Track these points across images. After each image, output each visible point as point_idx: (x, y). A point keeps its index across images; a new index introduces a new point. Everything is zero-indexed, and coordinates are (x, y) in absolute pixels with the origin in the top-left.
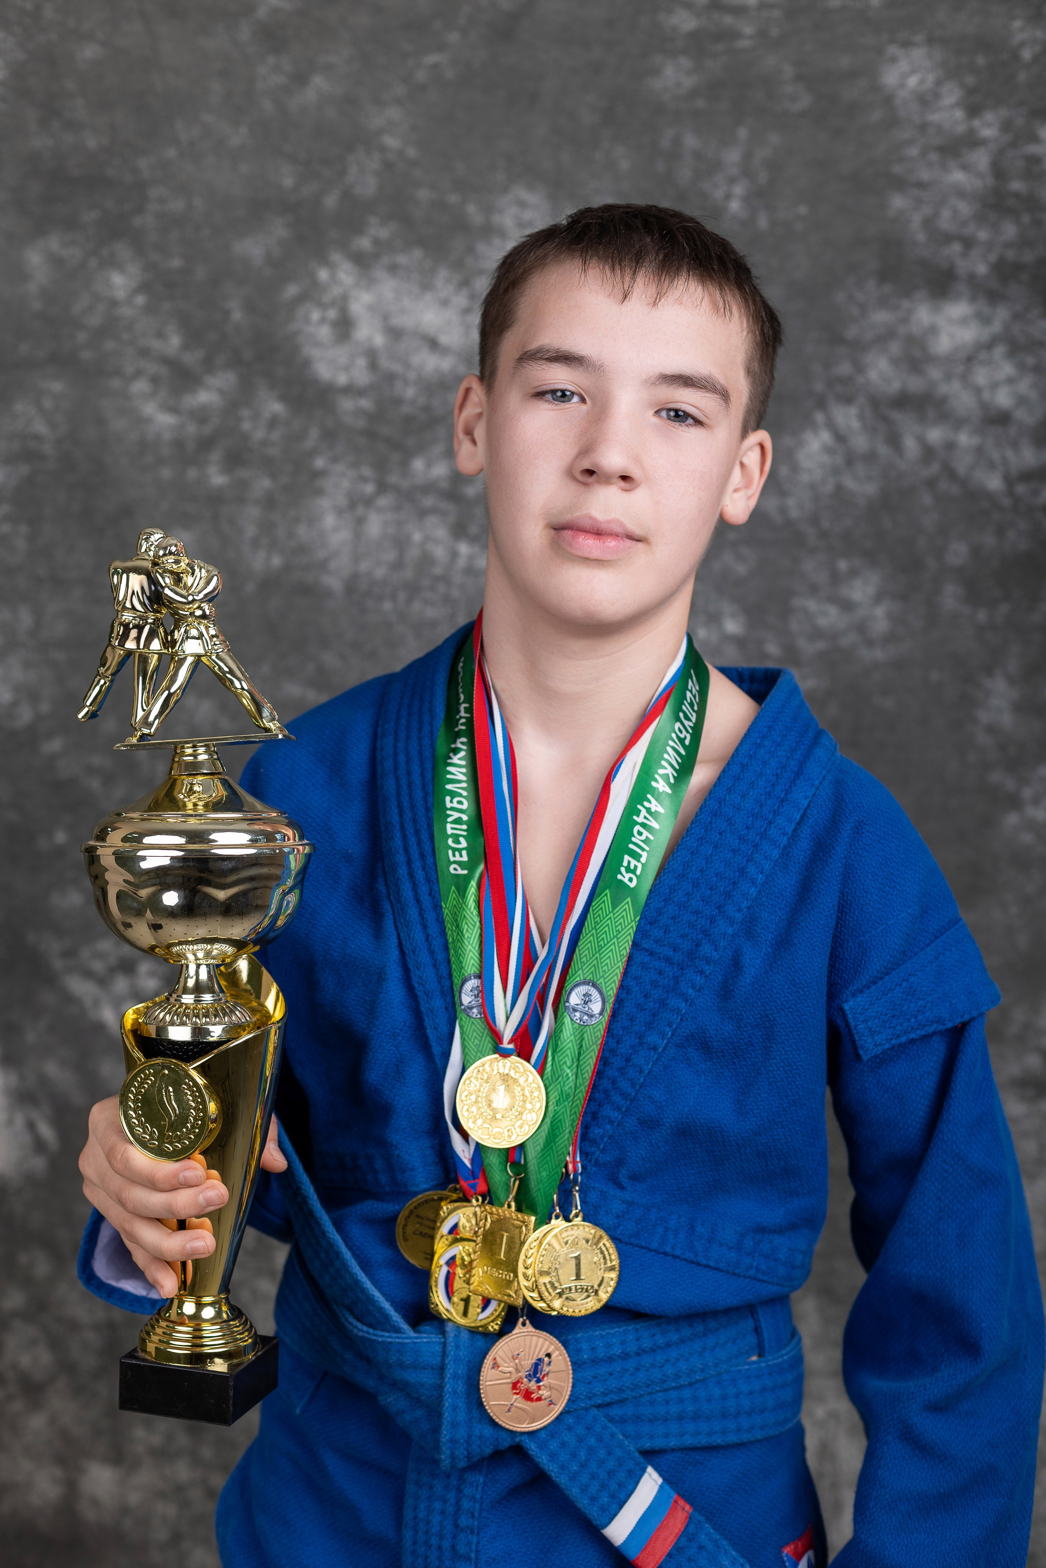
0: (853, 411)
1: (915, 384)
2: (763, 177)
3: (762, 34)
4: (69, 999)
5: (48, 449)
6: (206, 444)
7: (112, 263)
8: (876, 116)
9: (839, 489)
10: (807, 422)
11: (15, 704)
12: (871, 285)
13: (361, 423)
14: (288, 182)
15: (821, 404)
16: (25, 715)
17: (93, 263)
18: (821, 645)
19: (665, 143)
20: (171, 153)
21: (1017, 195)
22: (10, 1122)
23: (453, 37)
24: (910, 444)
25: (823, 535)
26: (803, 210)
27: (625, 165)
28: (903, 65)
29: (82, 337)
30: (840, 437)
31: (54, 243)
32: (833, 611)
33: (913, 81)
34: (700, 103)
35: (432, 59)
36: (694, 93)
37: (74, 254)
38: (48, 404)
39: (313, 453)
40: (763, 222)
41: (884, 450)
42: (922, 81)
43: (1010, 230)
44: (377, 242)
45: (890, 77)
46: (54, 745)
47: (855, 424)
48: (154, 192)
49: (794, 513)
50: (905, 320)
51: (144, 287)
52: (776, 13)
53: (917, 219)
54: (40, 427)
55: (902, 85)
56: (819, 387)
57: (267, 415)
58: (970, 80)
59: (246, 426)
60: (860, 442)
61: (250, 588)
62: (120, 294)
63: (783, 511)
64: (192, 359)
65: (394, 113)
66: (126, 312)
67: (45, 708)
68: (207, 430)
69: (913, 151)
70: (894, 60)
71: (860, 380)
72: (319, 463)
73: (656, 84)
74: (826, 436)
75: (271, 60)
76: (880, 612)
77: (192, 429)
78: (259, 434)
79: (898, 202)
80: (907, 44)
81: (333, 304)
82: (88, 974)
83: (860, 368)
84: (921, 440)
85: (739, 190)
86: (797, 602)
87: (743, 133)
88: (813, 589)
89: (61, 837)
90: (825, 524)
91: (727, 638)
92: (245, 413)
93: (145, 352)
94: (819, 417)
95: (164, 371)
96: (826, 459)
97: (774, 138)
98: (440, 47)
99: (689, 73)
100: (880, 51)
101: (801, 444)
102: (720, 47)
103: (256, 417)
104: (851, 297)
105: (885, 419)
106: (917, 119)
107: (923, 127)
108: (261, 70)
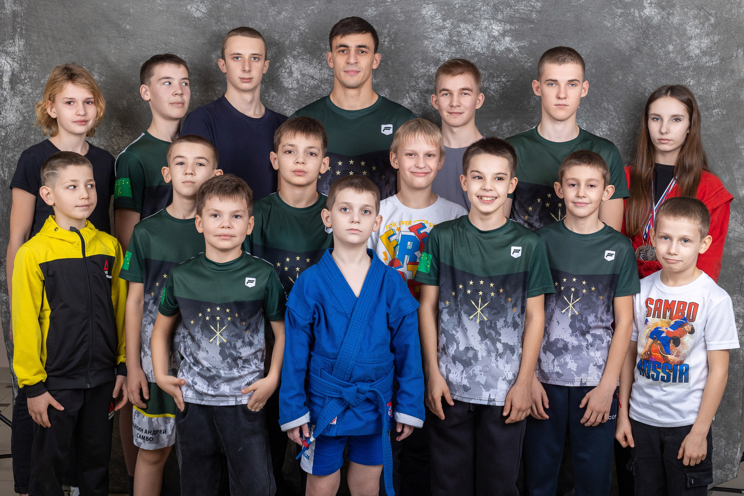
8: (421, 21)
10: (404, 96)
13: (295, 97)
21: (455, 40)
28: (427, 9)
33: (429, 13)
34: (377, 18)
35: (312, 8)
36: (376, 16)
39: (283, 105)
41: (423, 103)
42: (431, 13)
43: (453, 49)
44: (298, 53)
45: (424, 12)
47: (416, 97)
50: (428, 71)
53: (431, 46)
55: (427, 14)
56: (407, 88)
58: (443, 12)
65: (302, 21)
69: (430, 30)
70: (425, 8)
71: (417, 86)
72: (285, 107)
74: (409, 100)
75: (272, 8)
79: (426, 42)
80: (428, 4)
81: (288, 68)
83: (417, 83)
92: (266, 95)
94: (407, 95)
96: (409, 106)
98: (314, 5)
99: (375, 11)
100: (422, 6)
101: (403, 102)
102: (382, 5)
103: (269, 96)
104: (415, 66)
105: (423, 96)
106: (430, 22)
107: (432, 24)
108: (270, 10)
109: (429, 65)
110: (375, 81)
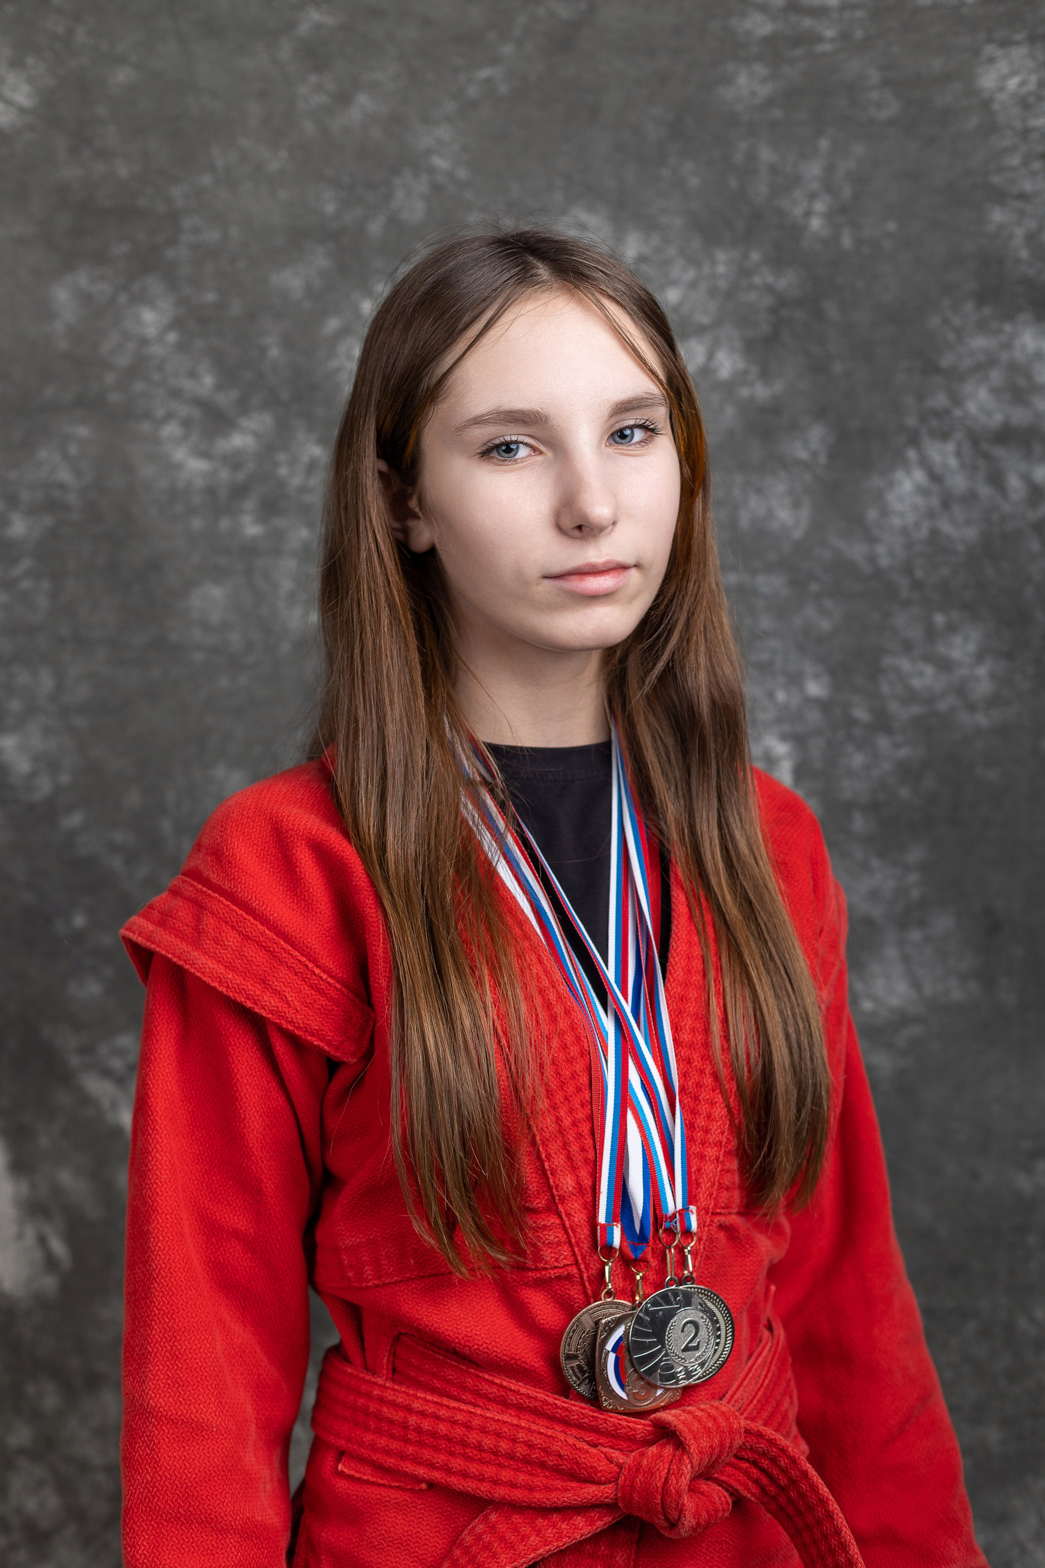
0: (950, 447)
1: (1020, 417)
2: (847, 192)
3: (845, 36)
4: (86, 1100)
5: (72, 498)
6: (239, 492)
7: (142, 298)
8: (973, 122)
9: (935, 533)
10: (898, 460)
11: (33, 774)
12: (969, 307)
14: (330, 208)
15: (914, 440)
16: (44, 787)
17: (123, 298)
18: (916, 710)
19: (738, 158)
20: (207, 180)
22: (20, 1236)
23: (508, 49)
24: (1014, 483)
25: (917, 585)
26: (891, 226)
27: (694, 182)
28: (1003, 66)
29: (110, 378)
30: (935, 477)
31: (82, 278)
32: (929, 670)
33: (1013, 83)
34: (777, 113)
35: (485, 73)
36: (770, 102)
37: (102, 290)
38: (73, 450)
40: (847, 241)
41: (985, 491)
42: (1022, 84)
45: (988, 80)
46: (74, 820)
47: (953, 462)
48: (187, 223)
49: (884, 562)
50: (1008, 346)
51: (176, 324)
52: (860, 14)
53: (1019, 233)
54: (65, 475)
55: (1002, 89)
56: (911, 421)
57: (305, 459)
59: (283, 471)
60: (959, 482)
61: (285, 647)
62: (151, 332)
63: (872, 559)
64: (226, 399)
65: (444, 132)
66: (156, 350)
67: (65, 779)
68: (241, 476)
69: (1015, 160)
70: (991, 60)
71: (958, 413)
73: (728, 93)
74: (919, 475)
75: (313, 79)
76: (982, 671)
77: (225, 475)
78: (297, 481)
79: (998, 215)
80: (1005, 44)
82: (107, 1073)
83: (957, 400)
84: (1027, 478)
85: (819, 206)
86: (887, 661)
87: (824, 144)
88: (907, 647)
89: (79, 921)
90: (919, 574)
91: (810, 702)
92: (282, 457)
93: (176, 394)
94: (912, 454)
95: (196, 413)
96: (919, 500)
97: (859, 149)
98: (494, 61)
99: (764, 80)
100: (976, 52)
101: (891, 485)
102: (798, 52)
103: (294, 461)
104: (946, 321)
105: (986, 456)
106: (1018, 125)
107: (1025, 133)
108: (303, 90)
109: (1010, 316)
110: (762, 392)
